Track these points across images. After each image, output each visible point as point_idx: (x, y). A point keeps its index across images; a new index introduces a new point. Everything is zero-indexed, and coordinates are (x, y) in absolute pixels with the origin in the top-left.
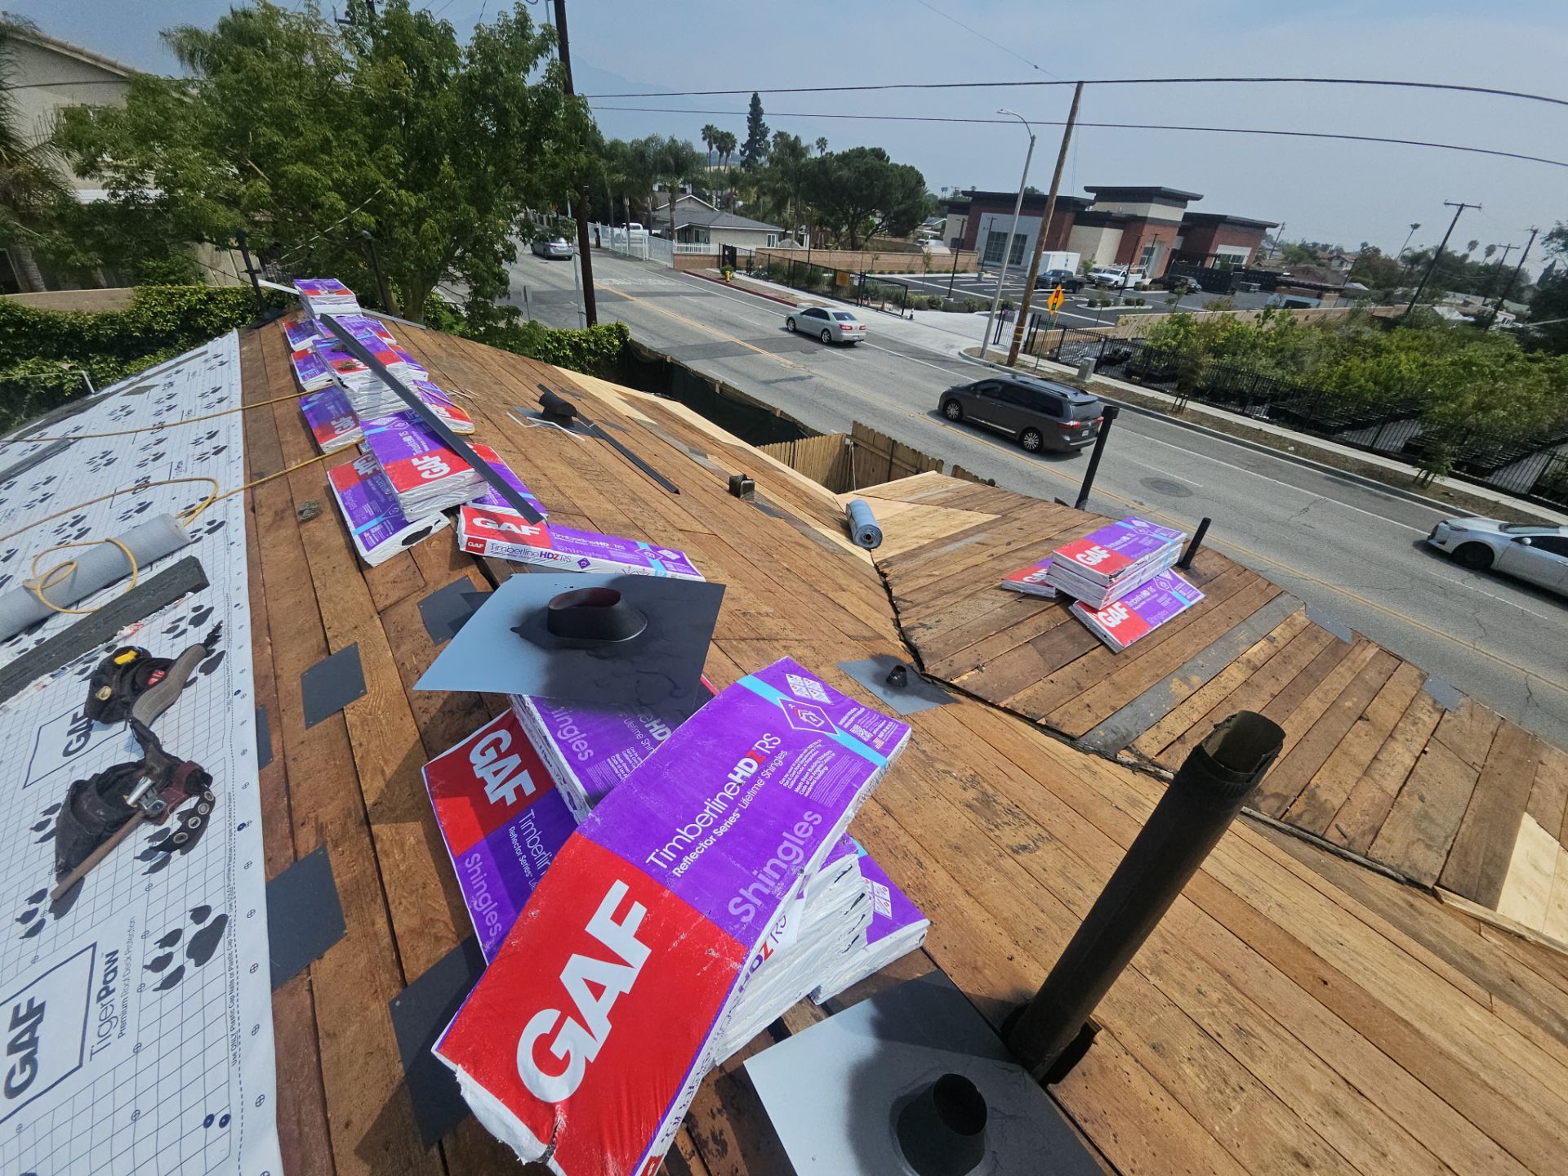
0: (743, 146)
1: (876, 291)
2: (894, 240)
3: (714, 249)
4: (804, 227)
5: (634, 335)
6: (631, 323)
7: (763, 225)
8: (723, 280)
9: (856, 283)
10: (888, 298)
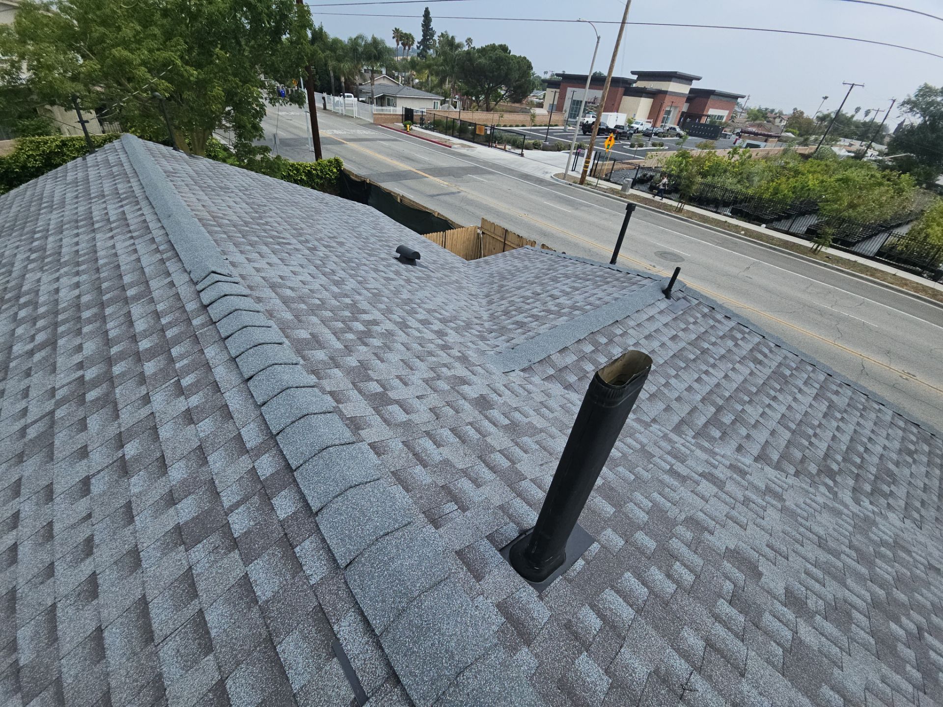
0: (418, 43)
1: (501, 138)
2: (513, 105)
3: (399, 110)
4: (457, 97)
5: (346, 166)
6: (343, 157)
7: (431, 94)
8: (405, 130)
9: (489, 132)
10: (509, 142)
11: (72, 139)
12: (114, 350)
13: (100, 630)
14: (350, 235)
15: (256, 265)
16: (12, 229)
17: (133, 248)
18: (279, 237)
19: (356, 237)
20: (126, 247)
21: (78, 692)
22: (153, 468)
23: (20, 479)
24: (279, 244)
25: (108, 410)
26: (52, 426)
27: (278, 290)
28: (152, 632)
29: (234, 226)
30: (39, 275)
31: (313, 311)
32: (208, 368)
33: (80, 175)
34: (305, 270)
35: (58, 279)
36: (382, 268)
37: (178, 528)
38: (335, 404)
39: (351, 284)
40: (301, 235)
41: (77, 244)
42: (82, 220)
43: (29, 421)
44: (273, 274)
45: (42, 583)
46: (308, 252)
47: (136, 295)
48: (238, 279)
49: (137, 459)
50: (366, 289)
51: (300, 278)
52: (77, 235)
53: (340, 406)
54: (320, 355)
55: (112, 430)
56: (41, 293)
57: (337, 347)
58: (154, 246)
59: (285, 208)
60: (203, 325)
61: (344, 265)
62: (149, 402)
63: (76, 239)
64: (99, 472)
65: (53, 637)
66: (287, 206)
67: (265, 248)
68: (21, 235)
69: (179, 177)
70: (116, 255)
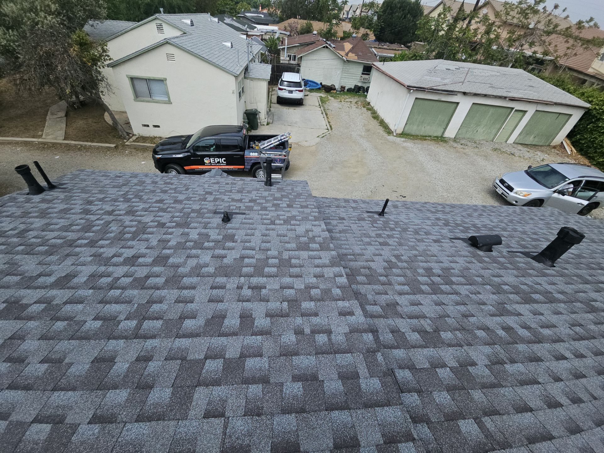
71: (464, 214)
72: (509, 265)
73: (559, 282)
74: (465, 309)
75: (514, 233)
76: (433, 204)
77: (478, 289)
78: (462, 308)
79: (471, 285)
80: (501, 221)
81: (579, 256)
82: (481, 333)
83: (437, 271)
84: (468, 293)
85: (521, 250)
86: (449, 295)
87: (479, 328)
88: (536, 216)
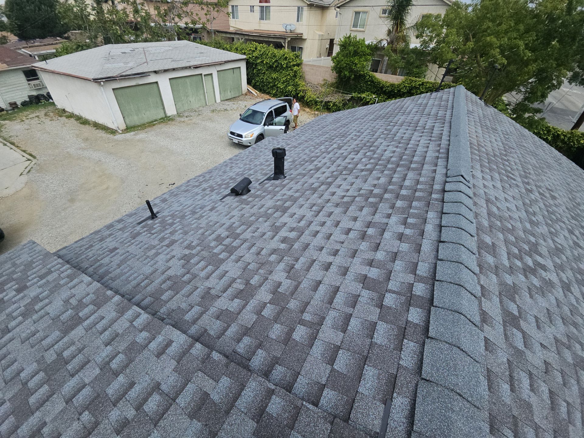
11: (428, 82)
12: (390, 187)
13: (320, 282)
14: (565, 194)
15: (486, 183)
16: (384, 117)
17: (428, 145)
18: (510, 173)
19: (570, 199)
20: (425, 144)
21: (302, 292)
22: (373, 245)
23: (333, 212)
24: (508, 177)
25: (372, 210)
26: (352, 202)
27: (490, 205)
28: (333, 302)
29: (487, 154)
30: (383, 141)
31: (503, 230)
32: (425, 221)
33: (425, 102)
34: (515, 202)
35: (388, 146)
36: (577, 233)
37: (366, 277)
38: (480, 294)
39: (543, 229)
40: (526, 177)
41: (405, 133)
42: (413, 123)
43: (347, 195)
44: (492, 193)
45: (317, 250)
46: (524, 191)
47: (414, 168)
48: (471, 186)
49: (371, 237)
50: (554, 241)
51: (508, 205)
52: (407, 130)
53: (483, 298)
54: (490, 259)
55: (369, 218)
56: (379, 149)
57: (505, 263)
58: (438, 148)
59: (527, 155)
60: (436, 200)
61: (546, 213)
62: (389, 218)
63: (405, 131)
64: (355, 230)
65: (308, 269)
66: (528, 154)
67: (497, 175)
68: (386, 122)
69: (473, 115)
70: (418, 145)
71: (220, 173)
72: (264, 194)
73: (292, 186)
74: (256, 248)
75: (256, 168)
76: (195, 179)
77: (256, 226)
78: (254, 249)
79: (250, 226)
80: (246, 164)
81: (294, 161)
82: (273, 258)
83: (225, 234)
84: (251, 234)
85: (265, 178)
86: (242, 247)
87: (270, 255)
88: (262, 148)
